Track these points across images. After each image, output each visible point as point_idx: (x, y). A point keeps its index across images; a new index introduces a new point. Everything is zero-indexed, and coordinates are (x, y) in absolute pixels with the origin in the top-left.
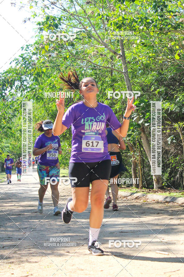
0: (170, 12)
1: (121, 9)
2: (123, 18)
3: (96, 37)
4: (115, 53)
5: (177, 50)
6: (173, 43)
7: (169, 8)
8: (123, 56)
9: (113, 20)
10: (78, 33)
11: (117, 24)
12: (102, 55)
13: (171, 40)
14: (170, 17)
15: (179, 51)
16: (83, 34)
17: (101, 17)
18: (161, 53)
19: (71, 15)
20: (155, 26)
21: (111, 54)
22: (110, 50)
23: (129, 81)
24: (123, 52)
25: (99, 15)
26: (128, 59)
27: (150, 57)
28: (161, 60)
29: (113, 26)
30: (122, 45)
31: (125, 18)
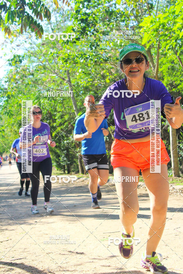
0: (101, 49)
1: (67, 49)
2: (68, 55)
3: (50, 68)
4: (64, 79)
5: (107, 76)
6: (104, 71)
7: (101, 47)
8: (69, 81)
9: (61, 56)
10: (37, 66)
11: (64, 59)
12: (54, 81)
13: (103, 69)
14: (102, 53)
15: (109, 77)
16: (40, 67)
17: (52, 54)
18: (96, 78)
19: (32, 53)
20: (91, 60)
21: (61, 80)
22: (60, 77)
23: (74, 99)
24: (69, 79)
25: (51, 53)
26: (72, 83)
27: (89, 82)
28: (96, 83)
29: (61, 60)
30: (68, 73)
31: (70, 54)
